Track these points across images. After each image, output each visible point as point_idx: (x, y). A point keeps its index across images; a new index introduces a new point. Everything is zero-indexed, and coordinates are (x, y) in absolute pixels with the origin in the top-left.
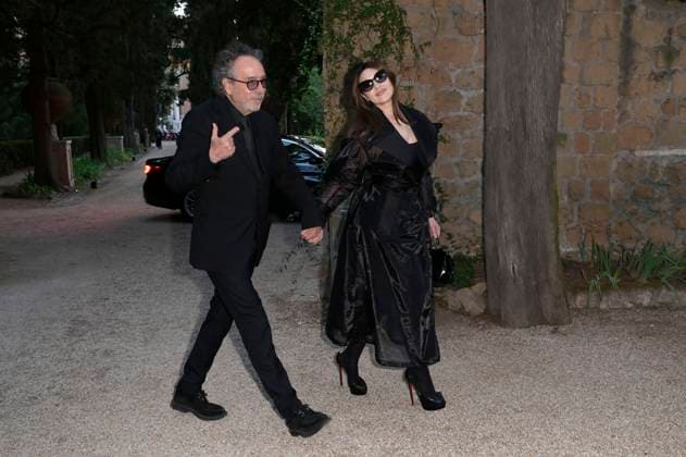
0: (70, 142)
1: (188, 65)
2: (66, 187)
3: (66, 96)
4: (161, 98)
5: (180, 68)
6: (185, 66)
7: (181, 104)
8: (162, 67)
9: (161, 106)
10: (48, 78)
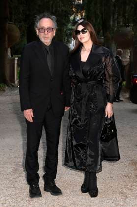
0: (17, 59)
1: (84, 14)
3: (17, 33)
4: (67, 33)
5: (79, 16)
6: (82, 15)
8: (69, 16)
9: (66, 38)
10: (8, 22)
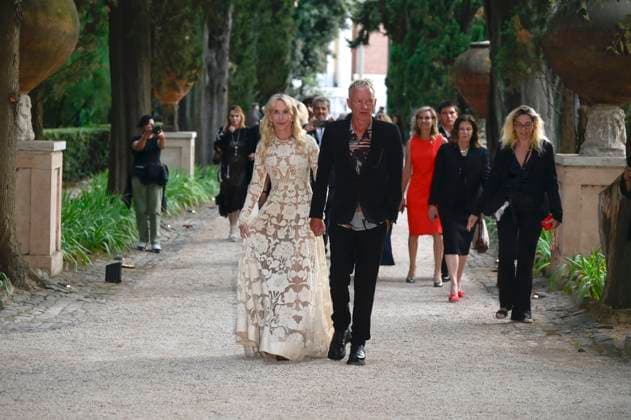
0: (61, 145)
2: (40, 273)
4: (305, 22)
7: (359, 41)
9: (300, 43)
